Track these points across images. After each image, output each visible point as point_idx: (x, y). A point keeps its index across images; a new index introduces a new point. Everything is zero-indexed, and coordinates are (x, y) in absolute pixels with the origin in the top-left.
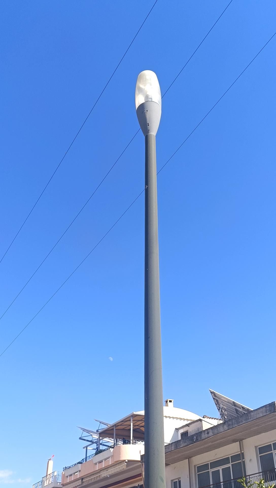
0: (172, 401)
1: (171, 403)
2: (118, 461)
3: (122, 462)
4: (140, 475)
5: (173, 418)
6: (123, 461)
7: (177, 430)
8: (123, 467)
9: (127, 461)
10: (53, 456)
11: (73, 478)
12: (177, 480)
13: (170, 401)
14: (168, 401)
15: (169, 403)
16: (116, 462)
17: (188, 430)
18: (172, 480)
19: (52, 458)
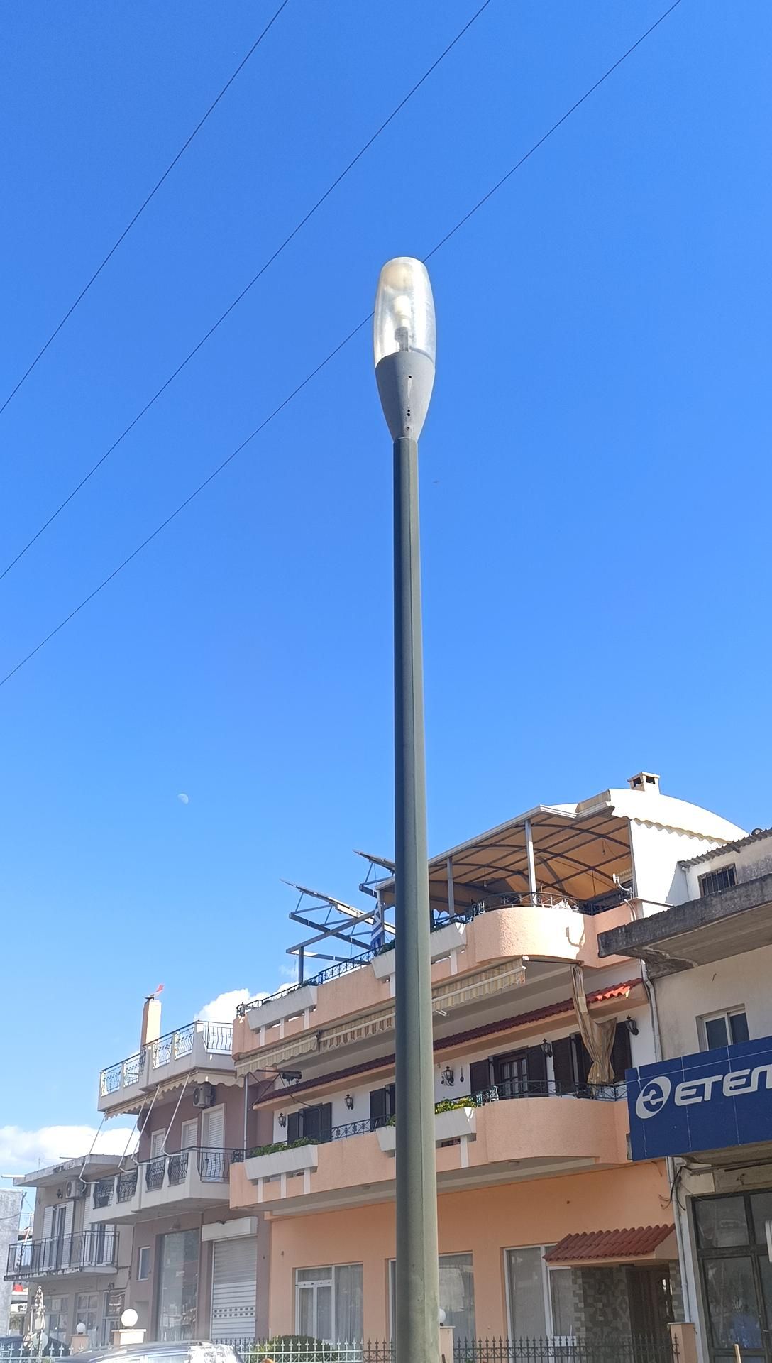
0: (656, 780)
1: (651, 785)
2: (489, 961)
3: (506, 963)
4: (569, 1004)
5: (670, 829)
6: (509, 960)
7: (683, 866)
8: (516, 976)
9: (527, 958)
10: (161, 988)
11: (282, 1032)
12: (725, 1016)
13: (650, 780)
14: (645, 779)
15: (646, 785)
16: (482, 963)
17: (734, 865)
18: (700, 1018)
19: (156, 994)
